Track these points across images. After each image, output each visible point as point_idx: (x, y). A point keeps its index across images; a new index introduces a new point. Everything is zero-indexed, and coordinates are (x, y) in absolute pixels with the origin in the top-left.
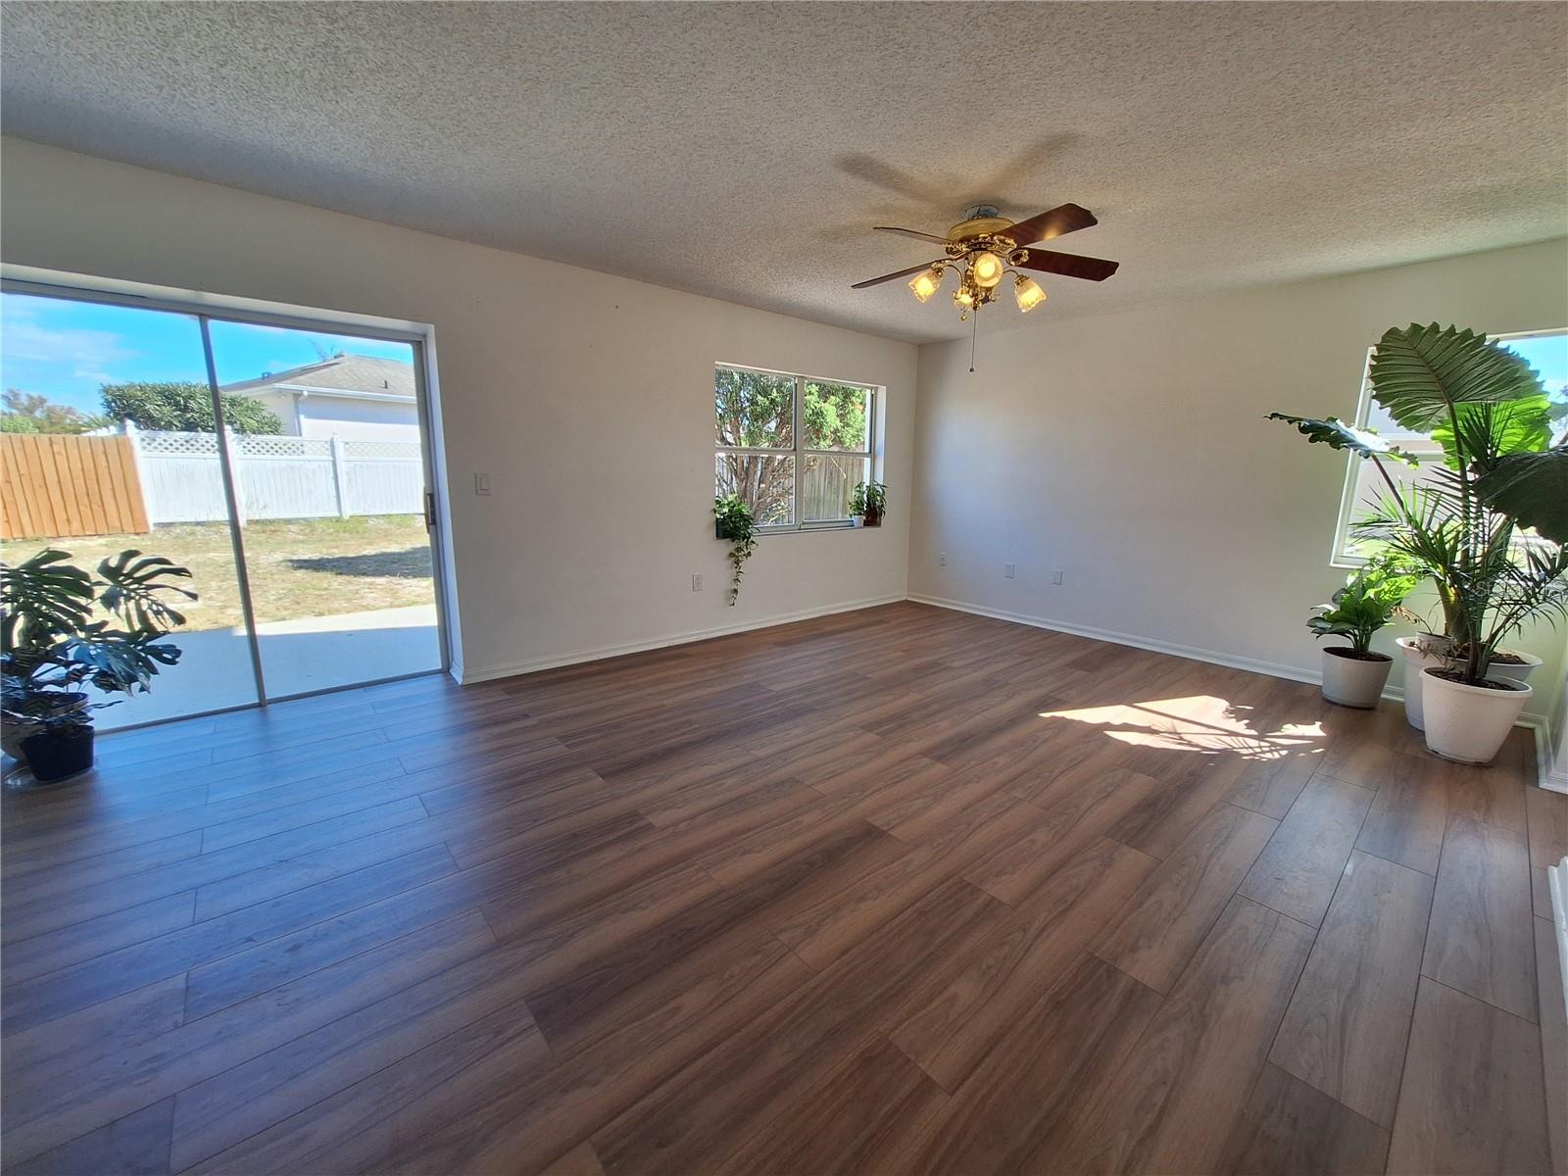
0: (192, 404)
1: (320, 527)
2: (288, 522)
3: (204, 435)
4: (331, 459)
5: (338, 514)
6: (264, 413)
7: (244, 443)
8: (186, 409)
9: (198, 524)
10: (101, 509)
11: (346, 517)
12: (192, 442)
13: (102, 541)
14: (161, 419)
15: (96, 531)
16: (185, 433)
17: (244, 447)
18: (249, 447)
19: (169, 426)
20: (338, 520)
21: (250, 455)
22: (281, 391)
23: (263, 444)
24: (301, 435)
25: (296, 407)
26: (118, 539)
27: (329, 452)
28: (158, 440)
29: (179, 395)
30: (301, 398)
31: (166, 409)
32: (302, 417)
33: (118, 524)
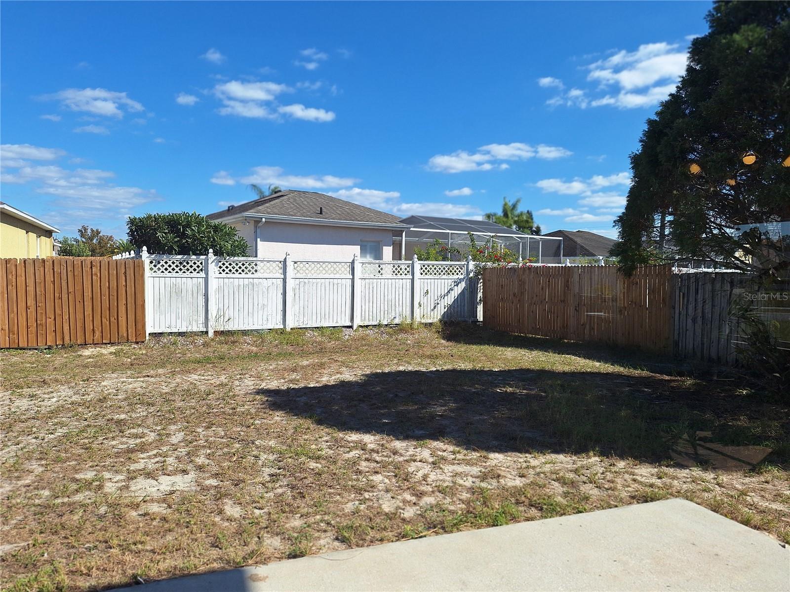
0: (189, 232)
1: (269, 338)
2: (245, 333)
3: (194, 257)
4: (282, 276)
5: (282, 327)
6: (236, 238)
7: (220, 264)
8: (183, 235)
9: (180, 334)
10: (116, 321)
11: (288, 329)
12: (185, 264)
13: (112, 349)
14: (165, 245)
15: (110, 341)
16: (180, 257)
17: (220, 267)
18: (224, 267)
19: (170, 252)
20: (282, 332)
21: (224, 275)
22: (247, 219)
23: (234, 265)
24: (256, 256)
25: (255, 232)
26: (123, 347)
27: (281, 271)
28: (162, 263)
29: (180, 224)
30: (260, 224)
31: (170, 236)
32: (259, 240)
33: (125, 335)
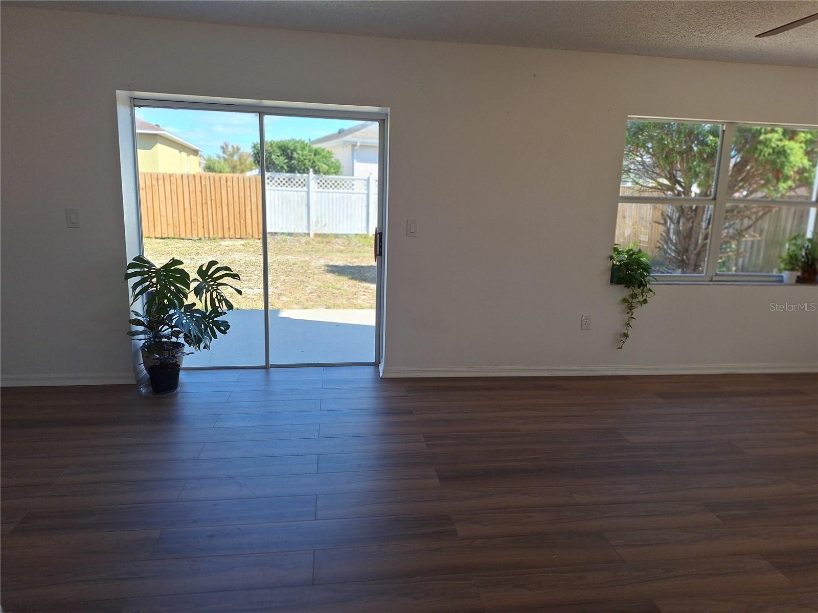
0: (295, 155)
1: (355, 240)
2: (336, 236)
3: (298, 175)
4: (366, 192)
5: (365, 233)
6: (333, 160)
7: (318, 181)
8: (290, 158)
9: (290, 234)
10: (244, 222)
12: (292, 180)
13: (242, 242)
14: (278, 165)
15: (241, 236)
16: (288, 175)
17: (318, 183)
18: (321, 184)
19: (281, 170)
21: (321, 189)
22: (345, 144)
23: (329, 181)
24: (353, 175)
25: (353, 154)
26: (250, 242)
27: (365, 188)
28: (276, 179)
29: (288, 149)
30: (356, 148)
31: (282, 158)
32: (355, 161)
33: (251, 232)
